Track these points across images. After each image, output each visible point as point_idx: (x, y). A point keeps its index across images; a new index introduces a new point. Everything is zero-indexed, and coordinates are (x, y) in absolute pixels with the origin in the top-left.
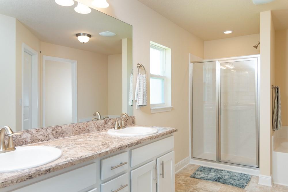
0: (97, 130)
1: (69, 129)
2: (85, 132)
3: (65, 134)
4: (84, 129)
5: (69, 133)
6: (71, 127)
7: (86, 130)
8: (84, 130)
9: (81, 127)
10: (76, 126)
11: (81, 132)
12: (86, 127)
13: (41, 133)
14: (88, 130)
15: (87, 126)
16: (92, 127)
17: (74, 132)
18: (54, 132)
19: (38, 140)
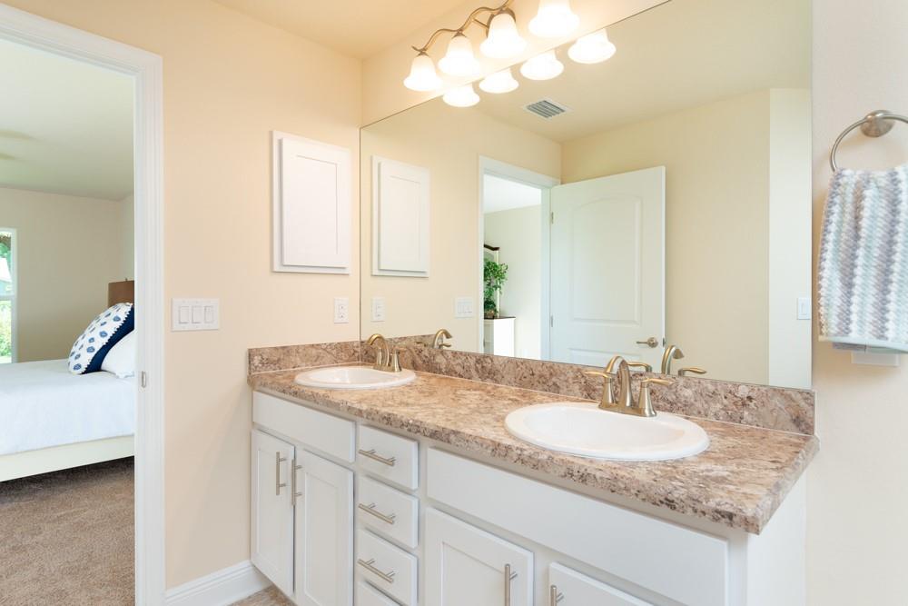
0: (585, 393)
1: (507, 367)
2: (546, 387)
3: (499, 376)
4: (543, 380)
5: (508, 378)
6: (512, 365)
7: (550, 384)
8: (544, 383)
9: (537, 373)
10: (524, 367)
11: (536, 383)
12: (548, 376)
13: (459, 361)
14: (555, 384)
15: (551, 374)
16: (566, 381)
17: (518, 379)
18: (479, 366)
19: (456, 373)
